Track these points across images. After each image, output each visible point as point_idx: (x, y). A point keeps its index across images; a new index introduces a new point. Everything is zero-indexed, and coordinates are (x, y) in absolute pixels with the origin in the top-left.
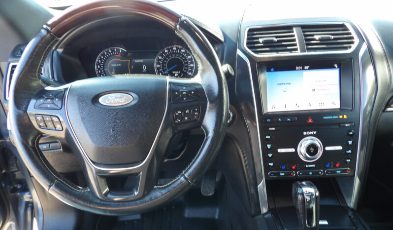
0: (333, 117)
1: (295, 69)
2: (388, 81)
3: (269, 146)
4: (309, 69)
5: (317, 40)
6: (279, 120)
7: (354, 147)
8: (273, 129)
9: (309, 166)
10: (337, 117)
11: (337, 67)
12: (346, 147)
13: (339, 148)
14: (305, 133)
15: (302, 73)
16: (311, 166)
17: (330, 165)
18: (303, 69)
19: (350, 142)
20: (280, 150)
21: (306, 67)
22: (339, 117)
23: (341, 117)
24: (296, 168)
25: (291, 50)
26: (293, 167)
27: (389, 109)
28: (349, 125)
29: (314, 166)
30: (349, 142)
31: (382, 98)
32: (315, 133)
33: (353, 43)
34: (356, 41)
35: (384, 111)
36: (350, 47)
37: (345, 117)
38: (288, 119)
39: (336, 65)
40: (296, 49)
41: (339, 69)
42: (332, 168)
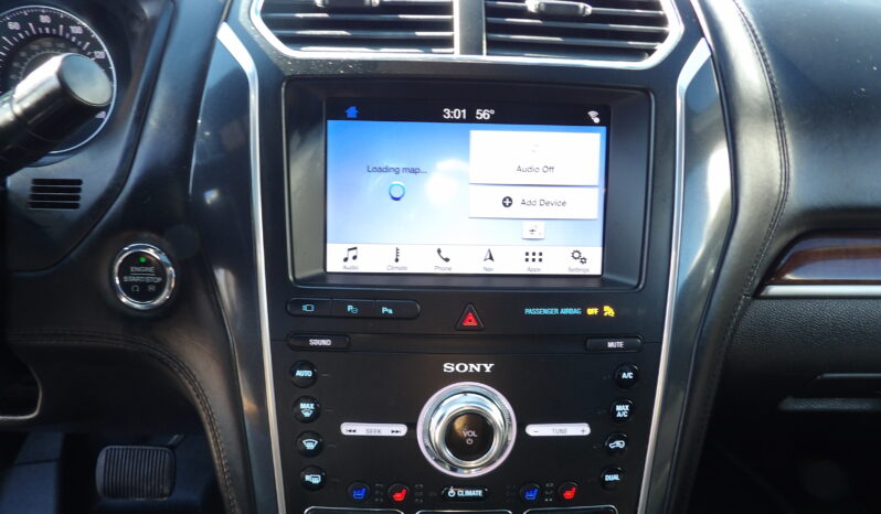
0: (565, 311)
1: (437, 117)
2: (777, 189)
3: (307, 409)
4: (494, 120)
5: (531, 16)
6: (350, 308)
7: (636, 428)
8: (326, 342)
9: (461, 493)
10: (576, 311)
11: (597, 120)
12: (605, 425)
13: (580, 429)
14: (448, 367)
15: (468, 136)
16: (469, 493)
17: (541, 495)
18: (471, 119)
19: (622, 410)
20: (347, 428)
21: (484, 114)
22: (584, 312)
23: (592, 311)
24: (409, 497)
25: (426, 44)
26: (399, 497)
27: (775, 290)
28: (620, 344)
29: (479, 493)
30: (619, 408)
31: (750, 248)
32: (488, 368)
33: (661, 37)
34: (675, 29)
35: (757, 293)
36: (651, 51)
37: (609, 311)
38: (384, 310)
39: (593, 114)
40: (448, 42)
41: (604, 129)
42: (549, 504)
